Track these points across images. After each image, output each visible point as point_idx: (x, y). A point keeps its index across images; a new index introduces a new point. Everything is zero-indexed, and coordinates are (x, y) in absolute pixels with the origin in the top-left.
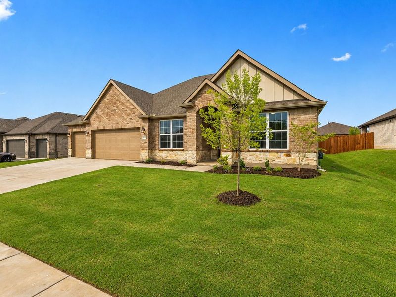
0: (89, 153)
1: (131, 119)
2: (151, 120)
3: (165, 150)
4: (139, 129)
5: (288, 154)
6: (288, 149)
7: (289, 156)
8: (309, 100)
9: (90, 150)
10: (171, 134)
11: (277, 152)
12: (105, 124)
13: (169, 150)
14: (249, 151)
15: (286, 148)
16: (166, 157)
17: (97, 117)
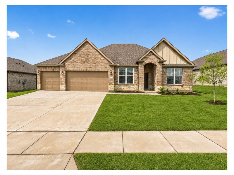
0: (63, 87)
1: (102, 65)
2: (115, 67)
3: (122, 85)
4: (107, 72)
5: (182, 86)
6: (182, 84)
7: (183, 87)
8: (191, 64)
9: (65, 85)
10: (126, 76)
11: (178, 85)
12: (79, 67)
13: (125, 85)
14: (167, 85)
15: (181, 84)
16: (124, 89)
17: (71, 62)
